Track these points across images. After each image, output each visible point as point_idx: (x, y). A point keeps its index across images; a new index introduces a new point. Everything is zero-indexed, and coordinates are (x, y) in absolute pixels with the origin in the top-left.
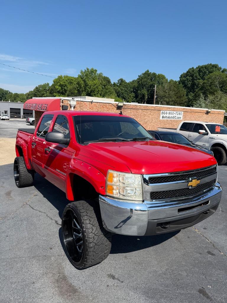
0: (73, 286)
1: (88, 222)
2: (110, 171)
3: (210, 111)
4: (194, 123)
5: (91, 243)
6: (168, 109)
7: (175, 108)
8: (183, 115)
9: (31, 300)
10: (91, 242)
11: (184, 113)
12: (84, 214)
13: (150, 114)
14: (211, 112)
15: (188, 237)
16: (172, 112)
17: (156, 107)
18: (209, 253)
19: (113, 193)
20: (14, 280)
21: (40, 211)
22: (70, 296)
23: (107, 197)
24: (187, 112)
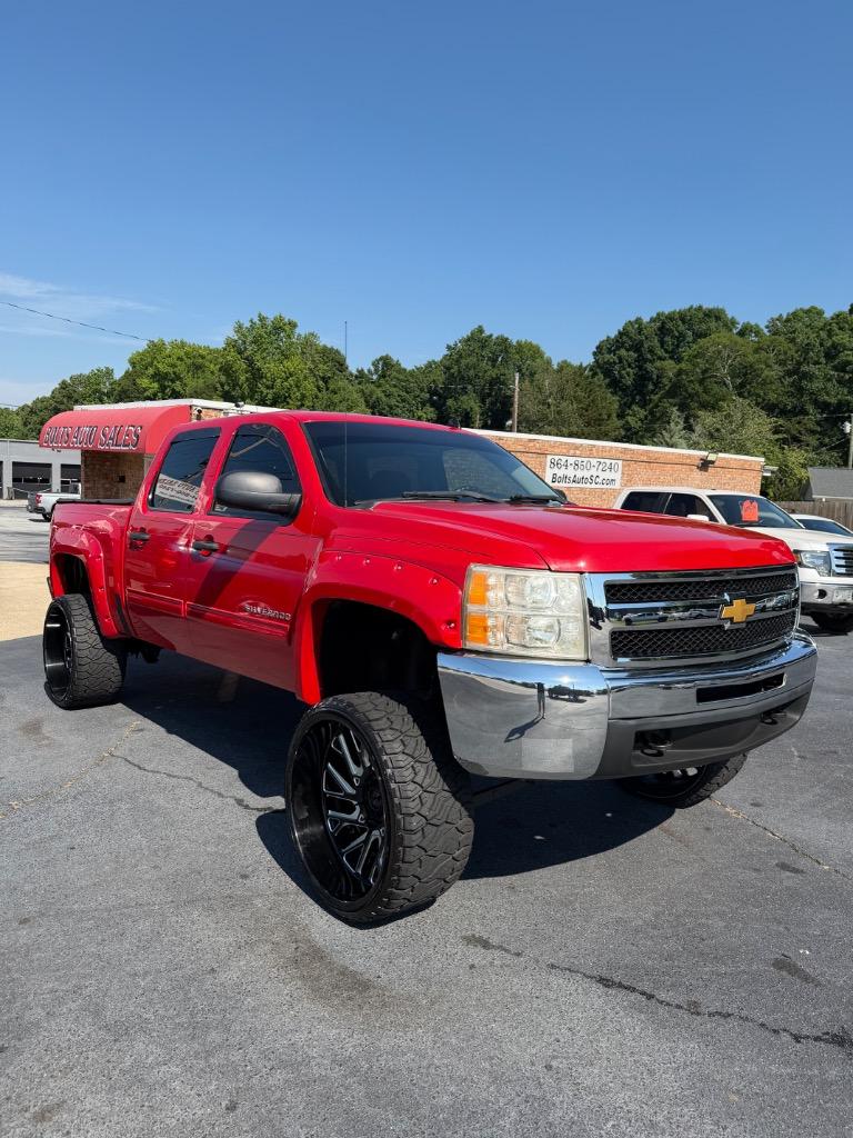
0: (354, 974)
1: (397, 747)
2: (476, 569)
3: (713, 459)
4: (669, 494)
5: (413, 815)
6: (572, 452)
7: (594, 446)
8: (623, 473)
9: (219, 1017)
10: (413, 811)
11: (623, 466)
12: (383, 723)
14: (716, 464)
15: (708, 829)
17: (530, 440)
18: (784, 867)
19: (485, 640)
20: (140, 968)
21: (169, 775)
22: (350, 999)
23: (466, 655)
24: (637, 463)
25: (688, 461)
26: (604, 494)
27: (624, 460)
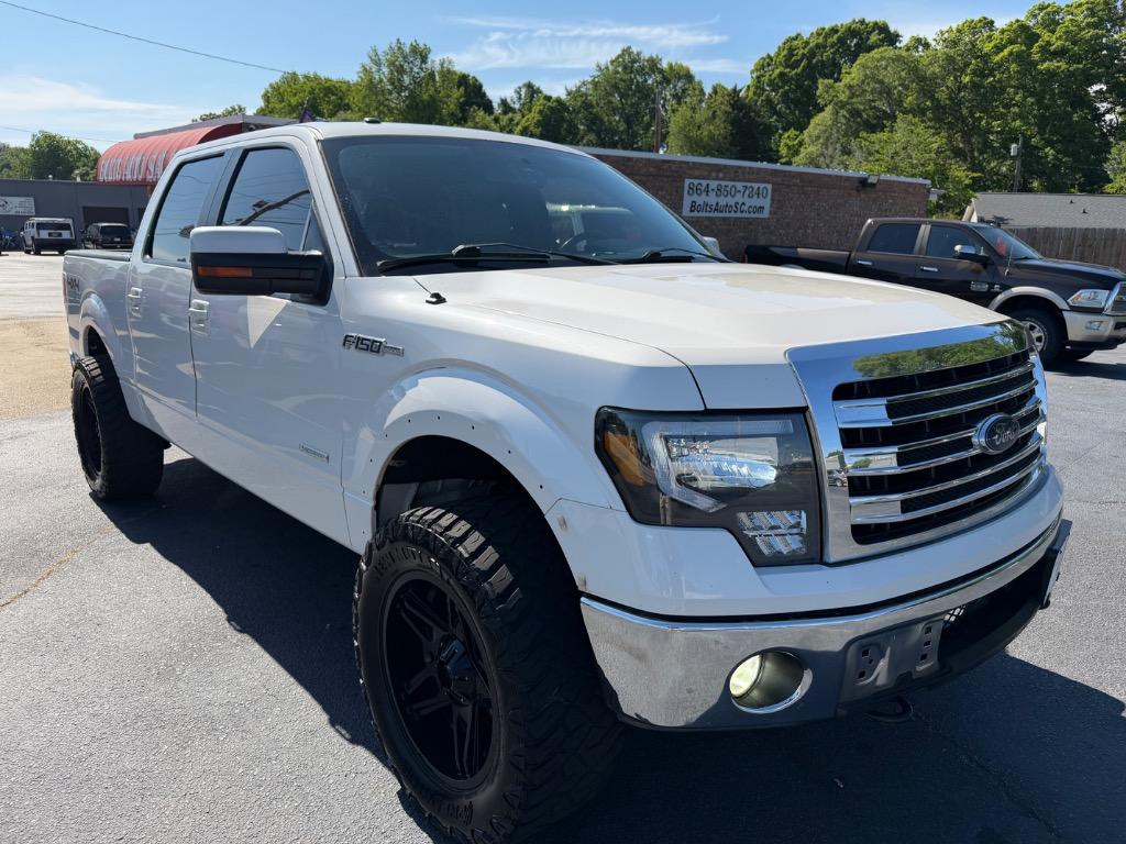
3: (875, 182)
6: (714, 174)
7: (740, 167)
8: (772, 200)
11: (774, 191)
14: (878, 187)
16: (730, 184)
17: (664, 161)
24: (788, 186)
25: (846, 185)
26: (750, 224)
27: (773, 184)
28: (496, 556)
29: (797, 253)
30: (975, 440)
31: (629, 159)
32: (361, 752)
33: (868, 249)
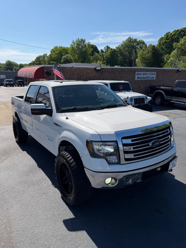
3: (181, 70)
7: (148, 69)
8: (156, 75)
13: (126, 76)
16: (146, 72)
17: (131, 69)
24: (160, 72)
25: (174, 71)
26: (151, 81)
27: (156, 72)
28: (73, 160)
29: (160, 88)
30: (150, 144)
31: (123, 69)
32: (56, 189)
33: (176, 87)
